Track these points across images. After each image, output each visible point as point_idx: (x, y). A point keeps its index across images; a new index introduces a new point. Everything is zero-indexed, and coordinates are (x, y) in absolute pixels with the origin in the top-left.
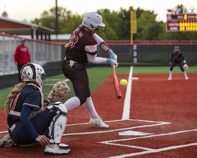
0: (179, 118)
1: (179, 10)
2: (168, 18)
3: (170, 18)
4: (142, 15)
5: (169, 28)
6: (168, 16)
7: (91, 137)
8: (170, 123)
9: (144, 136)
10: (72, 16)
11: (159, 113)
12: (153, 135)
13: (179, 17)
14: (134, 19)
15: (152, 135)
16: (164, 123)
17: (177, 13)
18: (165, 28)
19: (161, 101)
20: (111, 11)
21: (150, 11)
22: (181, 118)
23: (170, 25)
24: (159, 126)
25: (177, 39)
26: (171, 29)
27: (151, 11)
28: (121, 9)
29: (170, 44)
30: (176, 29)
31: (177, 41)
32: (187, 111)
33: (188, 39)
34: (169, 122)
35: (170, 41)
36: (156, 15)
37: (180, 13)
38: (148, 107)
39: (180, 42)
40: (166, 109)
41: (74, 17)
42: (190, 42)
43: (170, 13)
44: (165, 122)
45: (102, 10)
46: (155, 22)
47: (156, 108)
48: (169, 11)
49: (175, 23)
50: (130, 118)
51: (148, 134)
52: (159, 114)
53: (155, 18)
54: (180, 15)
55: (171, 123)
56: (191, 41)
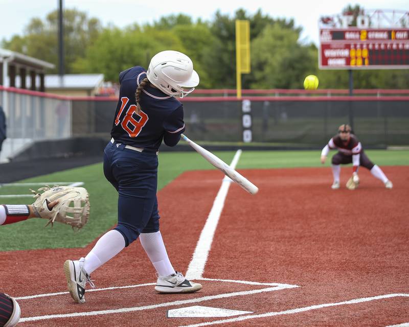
0: (319, 274)
2: (322, 38)
3: (327, 39)
4: (267, 31)
5: (325, 61)
6: (324, 33)
8: (295, 286)
11: (276, 262)
13: (348, 36)
14: (243, 42)
16: (281, 286)
17: (345, 27)
18: (317, 61)
21: (284, 21)
22: (325, 274)
23: (328, 53)
24: (267, 293)
25: (346, 85)
26: (331, 62)
27: (288, 21)
28: (218, 14)
29: (329, 97)
30: (342, 62)
31: (346, 91)
32: (343, 256)
33: (373, 87)
34: (293, 284)
35: (329, 91)
36: (299, 31)
37: (349, 26)
38: (253, 248)
39: (351, 94)
40: (294, 253)
41: (106, 31)
42: (376, 94)
43: (329, 27)
44: (284, 283)
45: (172, 18)
46: (298, 46)
47: (272, 249)
48: (326, 20)
49: (341, 49)
50: (204, 276)
52: (275, 264)
53: (298, 37)
54: (350, 32)
55: (298, 286)
56: (379, 91)
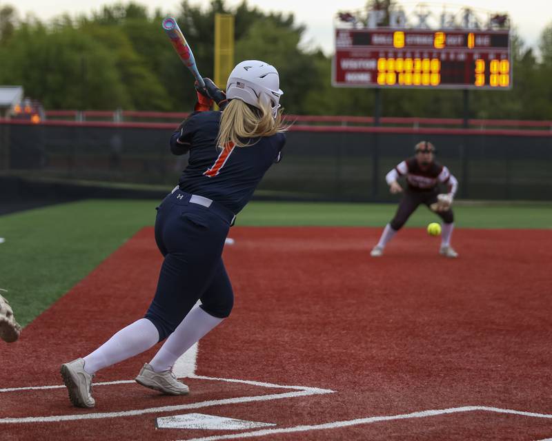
0: (359, 375)
1: (377, 16)
2: (339, 43)
3: (346, 43)
4: (254, 30)
5: (341, 75)
6: (341, 35)
7: (65, 433)
8: (329, 391)
9: (239, 431)
10: (17, 26)
11: (295, 357)
12: (272, 428)
13: (376, 39)
14: (224, 43)
15: (267, 428)
16: (309, 391)
17: (372, 26)
18: (329, 75)
19: (304, 318)
20: (151, 13)
21: (280, 16)
22: (368, 375)
23: (346, 64)
24: (291, 399)
25: (367, 111)
26: (350, 77)
27: (285, 17)
28: (185, 5)
29: (344, 127)
30: (365, 77)
31: (370, 119)
32: (390, 352)
33: (407, 115)
34: (326, 388)
35: (345, 118)
36: (301, 30)
37: (379, 25)
38: (260, 337)
39: (376, 124)
40: (319, 345)
41: (25, 26)
42: (411, 125)
43: (347, 26)
44: (313, 386)
45: (118, 8)
46: (298, 53)
47: (286, 339)
48: (345, 17)
49: (364, 58)
50: (197, 373)
51: (253, 425)
52: (294, 360)
53: (298, 40)
54: (379, 33)
55: (332, 392)
56: (416, 120)
